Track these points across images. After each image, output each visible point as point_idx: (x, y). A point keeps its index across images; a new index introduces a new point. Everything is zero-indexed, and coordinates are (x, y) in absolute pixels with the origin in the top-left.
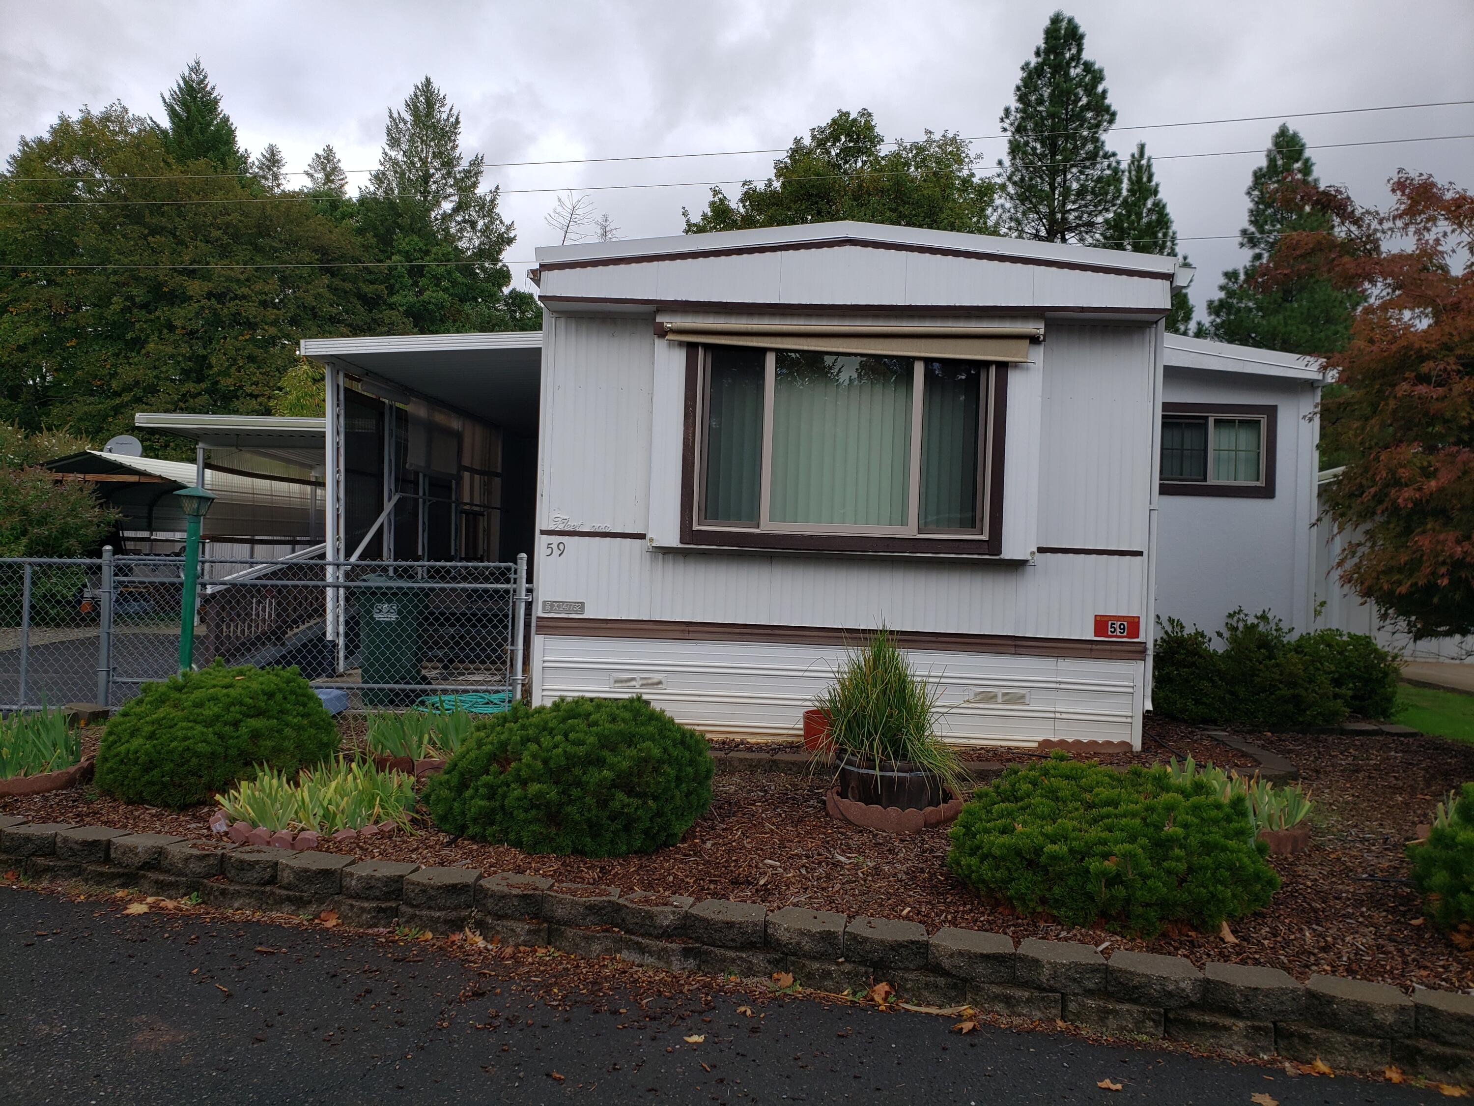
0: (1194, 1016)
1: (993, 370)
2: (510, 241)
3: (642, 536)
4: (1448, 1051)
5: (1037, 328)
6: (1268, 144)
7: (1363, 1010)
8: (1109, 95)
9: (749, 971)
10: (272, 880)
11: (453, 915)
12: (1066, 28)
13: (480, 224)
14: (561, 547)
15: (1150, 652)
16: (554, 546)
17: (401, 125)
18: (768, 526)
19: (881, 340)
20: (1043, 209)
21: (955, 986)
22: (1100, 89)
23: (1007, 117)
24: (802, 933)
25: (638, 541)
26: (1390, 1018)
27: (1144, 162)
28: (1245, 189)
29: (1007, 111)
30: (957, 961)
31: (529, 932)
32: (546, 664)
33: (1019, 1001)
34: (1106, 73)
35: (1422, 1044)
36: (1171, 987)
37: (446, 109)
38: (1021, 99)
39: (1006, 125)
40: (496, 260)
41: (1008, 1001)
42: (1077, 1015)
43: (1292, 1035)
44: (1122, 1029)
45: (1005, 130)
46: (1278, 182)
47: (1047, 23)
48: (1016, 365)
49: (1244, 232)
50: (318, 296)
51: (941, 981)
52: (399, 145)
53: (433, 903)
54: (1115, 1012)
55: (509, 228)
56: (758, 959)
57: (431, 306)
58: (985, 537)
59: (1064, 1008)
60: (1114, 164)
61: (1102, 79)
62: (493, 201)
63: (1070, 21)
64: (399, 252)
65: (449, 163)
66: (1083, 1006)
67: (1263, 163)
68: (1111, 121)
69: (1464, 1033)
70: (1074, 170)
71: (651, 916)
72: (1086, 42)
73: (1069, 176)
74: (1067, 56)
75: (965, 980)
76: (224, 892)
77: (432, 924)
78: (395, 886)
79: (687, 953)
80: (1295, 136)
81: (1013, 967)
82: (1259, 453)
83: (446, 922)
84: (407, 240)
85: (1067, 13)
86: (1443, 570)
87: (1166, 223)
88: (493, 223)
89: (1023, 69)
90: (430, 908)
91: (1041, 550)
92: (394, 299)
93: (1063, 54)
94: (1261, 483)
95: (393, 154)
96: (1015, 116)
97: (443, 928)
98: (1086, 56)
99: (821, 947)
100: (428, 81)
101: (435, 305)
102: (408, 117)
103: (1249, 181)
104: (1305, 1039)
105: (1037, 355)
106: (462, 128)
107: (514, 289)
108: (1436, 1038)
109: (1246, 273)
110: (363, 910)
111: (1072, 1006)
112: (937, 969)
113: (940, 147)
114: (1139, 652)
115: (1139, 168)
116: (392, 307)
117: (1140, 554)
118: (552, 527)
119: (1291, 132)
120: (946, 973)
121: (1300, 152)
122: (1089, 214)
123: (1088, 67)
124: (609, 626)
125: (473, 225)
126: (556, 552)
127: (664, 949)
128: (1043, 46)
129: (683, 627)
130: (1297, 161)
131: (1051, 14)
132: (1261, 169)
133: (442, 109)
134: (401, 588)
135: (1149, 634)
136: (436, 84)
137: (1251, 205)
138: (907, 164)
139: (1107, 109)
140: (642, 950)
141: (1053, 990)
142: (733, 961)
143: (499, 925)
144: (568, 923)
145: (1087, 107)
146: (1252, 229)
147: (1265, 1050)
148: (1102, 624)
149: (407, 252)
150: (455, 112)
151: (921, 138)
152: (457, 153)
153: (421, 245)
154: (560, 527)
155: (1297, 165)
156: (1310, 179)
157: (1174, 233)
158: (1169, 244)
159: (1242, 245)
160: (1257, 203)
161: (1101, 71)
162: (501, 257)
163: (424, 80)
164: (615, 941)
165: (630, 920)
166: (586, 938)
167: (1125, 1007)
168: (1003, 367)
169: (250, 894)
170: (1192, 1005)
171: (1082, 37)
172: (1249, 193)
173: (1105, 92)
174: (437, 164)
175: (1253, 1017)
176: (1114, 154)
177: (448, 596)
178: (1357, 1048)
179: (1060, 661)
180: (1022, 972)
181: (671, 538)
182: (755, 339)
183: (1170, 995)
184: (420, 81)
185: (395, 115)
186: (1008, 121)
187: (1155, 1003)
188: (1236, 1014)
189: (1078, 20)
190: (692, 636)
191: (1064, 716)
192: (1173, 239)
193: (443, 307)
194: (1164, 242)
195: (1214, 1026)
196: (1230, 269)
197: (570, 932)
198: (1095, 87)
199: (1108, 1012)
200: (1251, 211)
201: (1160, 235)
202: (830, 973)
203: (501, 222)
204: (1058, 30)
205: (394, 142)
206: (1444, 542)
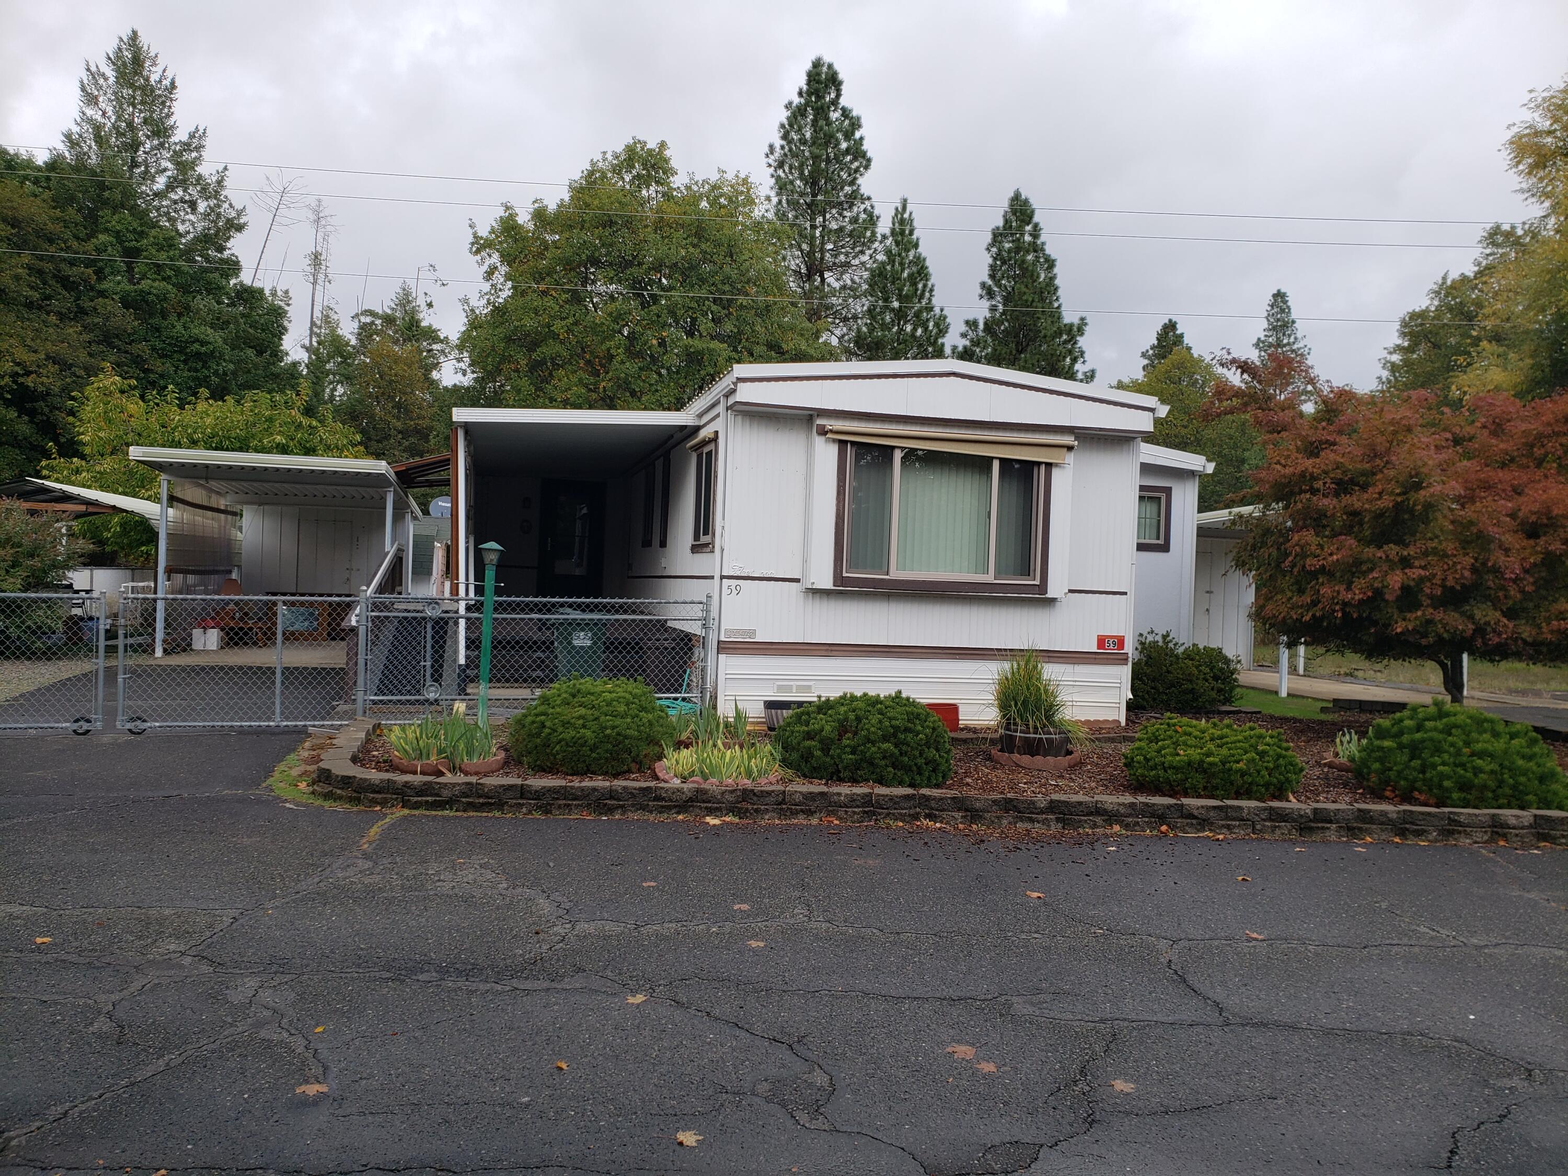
0: (1313, 825)
1: (1043, 468)
2: (240, 228)
3: (797, 580)
4: (1419, 827)
5: (1069, 440)
6: (1005, 205)
7: (1384, 814)
8: (865, 142)
9: (1095, 826)
10: (783, 802)
11: (912, 812)
12: (827, 73)
13: (202, 206)
14: (738, 588)
15: (1130, 660)
16: (733, 588)
17: (101, 81)
18: (896, 574)
19: (973, 445)
20: (805, 247)
21: (1199, 824)
22: (857, 135)
23: (772, 153)
24: (1119, 804)
25: (795, 584)
26: (1395, 816)
27: (906, 216)
28: (985, 246)
29: (772, 148)
30: (1201, 811)
31: (962, 817)
32: (728, 676)
33: (1234, 826)
34: (863, 121)
35: (1407, 826)
36: (1302, 813)
37: (158, 70)
38: (785, 137)
39: (771, 161)
40: (221, 249)
41: (1228, 827)
42: (1261, 831)
43: (1354, 828)
44: (1283, 834)
45: (770, 166)
46: (1013, 241)
47: (808, 66)
48: (1057, 465)
49: (983, 285)
50: (17, 278)
51: (1194, 822)
52: (96, 104)
53: (897, 806)
54: (1279, 826)
55: (240, 213)
56: (1099, 820)
57: (151, 298)
58: (1037, 582)
59: (1254, 827)
60: (869, 208)
61: (860, 126)
62: (220, 182)
63: (830, 66)
64: (106, 230)
65: (161, 131)
66: (1264, 826)
67: (1000, 223)
68: (867, 167)
69: (1424, 820)
70: (834, 211)
71: (1033, 803)
72: (844, 88)
73: (828, 216)
74: (828, 99)
75: (1204, 820)
76: (757, 811)
77: (901, 818)
78: (867, 799)
79: (1058, 820)
80: (1026, 201)
81: (1226, 812)
82: (1159, 521)
83: (910, 815)
84: (116, 217)
85: (827, 59)
86: (1337, 608)
87: (926, 275)
88: (219, 206)
89: (786, 107)
90: (895, 809)
91: (1071, 591)
92: (105, 285)
93: (824, 97)
94: (1161, 542)
95: (89, 112)
96: (778, 153)
97: (908, 819)
98: (843, 101)
99: (1129, 811)
100: (135, 33)
101: (157, 296)
102: (110, 73)
103: (989, 238)
104: (1360, 829)
105: (1070, 458)
106: (178, 93)
107: (241, 282)
108: (1412, 823)
109: (986, 324)
110: (854, 813)
111: (1258, 827)
112: (1191, 816)
113: (732, 187)
114: (1123, 660)
115: (902, 222)
116: (102, 294)
117: (1125, 593)
118: (731, 574)
119: (1023, 197)
120: (1195, 817)
121: (1031, 216)
122: (847, 254)
123: (846, 113)
124: (774, 647)
125: (193, 205)
126: (735, 592)
127: (1046, 819)
128: (805, 88)
129: (827, 648)
130: (1028, 225)
131: (813, 58)
132: (998, 228)
133: (153, 69)
134: (593, 620)
135: (1129, 648)
136: (144, 40)
137: (990, 261)
138: (701, 197)
139: (864, 155)
140: (1031, 820)
141: (1248, 820)
142: (1086, 821)
143: (944, 815)
144: (984, 811)
145: (848, 151)
146: (990, 282)
147: (1343, 836)
148: (1101, 641)
149: (118, 232)
150: (169, 74)
151: (714, 177)
152: (171, 121)
153: (135, 225)
154: (738, 573)
155: (1029, 228)
156: (1039, 242)
157: (933, 286)
158: (927, 295)
159: (981, 297)
160: (995, 259)
161: (859, 118)
162: (229, 245)
163: (130, 33)
164: (1013, 817)
165: (1021, 806)
166: (998, 817)
167: (1283, 824)
168: (1049, 465)
169: (774, 810)
170: (1311, 821)
171: (840, 83)
172: (988, 249)
173: (861, 138)
174: (146, 130)
175: (1338, 822)
176: (869, 198)
177: (621, 625)
178: (1382, 831)
179: (1076, 666)
180: (1231, 813)
181: (826, 581)
182: (889, 439)
183: (1301, 816)
184: (125, 34)
185: (93, 69)
186: (772, 157)
187: (1294, 820)
188: (1330, 822)
189: (837, 67)
190: (834, 653)
191: (1078, 704)
192: (931, 290)
193: (165, 299)
194: (924, 291)
195: (1323, 828)
196: (971, 318)
197: (987, 815)
198: (853, 134)
199: (1276, 827)
200: (991, 266)
201: (920, 286)
202: (1138, 823)
203: (231, 205)
204: (819, 74)
205: (91, 100)
206: (1338, 592)
